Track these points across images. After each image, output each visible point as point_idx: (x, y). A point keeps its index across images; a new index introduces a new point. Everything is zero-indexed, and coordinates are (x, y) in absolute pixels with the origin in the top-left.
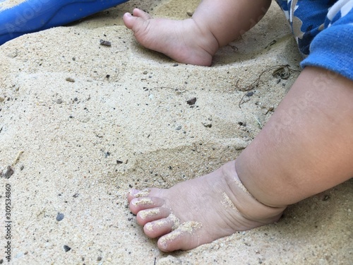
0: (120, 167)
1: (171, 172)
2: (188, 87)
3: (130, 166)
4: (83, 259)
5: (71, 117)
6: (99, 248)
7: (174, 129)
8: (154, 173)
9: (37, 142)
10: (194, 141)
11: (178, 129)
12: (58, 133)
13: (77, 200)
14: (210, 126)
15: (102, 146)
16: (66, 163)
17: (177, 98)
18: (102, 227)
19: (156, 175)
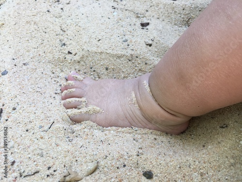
0: (69, 57)
1: (106, 73)
2: (147, 14)
3: (77, 58)
4: (3, 105)
5: (48, 11)
6: (18, 101)
7: (121, 41)
8: (93, 69)
9: (15, 19)
10: (133, 53)
11: (124, 41)
12: (33, 19)
13: (24, 67)
14: (150, 45)
15: (62, 38)
16: (30, 41)
17: (134, 20)
18: (31, 90)
19: (94, 71)
